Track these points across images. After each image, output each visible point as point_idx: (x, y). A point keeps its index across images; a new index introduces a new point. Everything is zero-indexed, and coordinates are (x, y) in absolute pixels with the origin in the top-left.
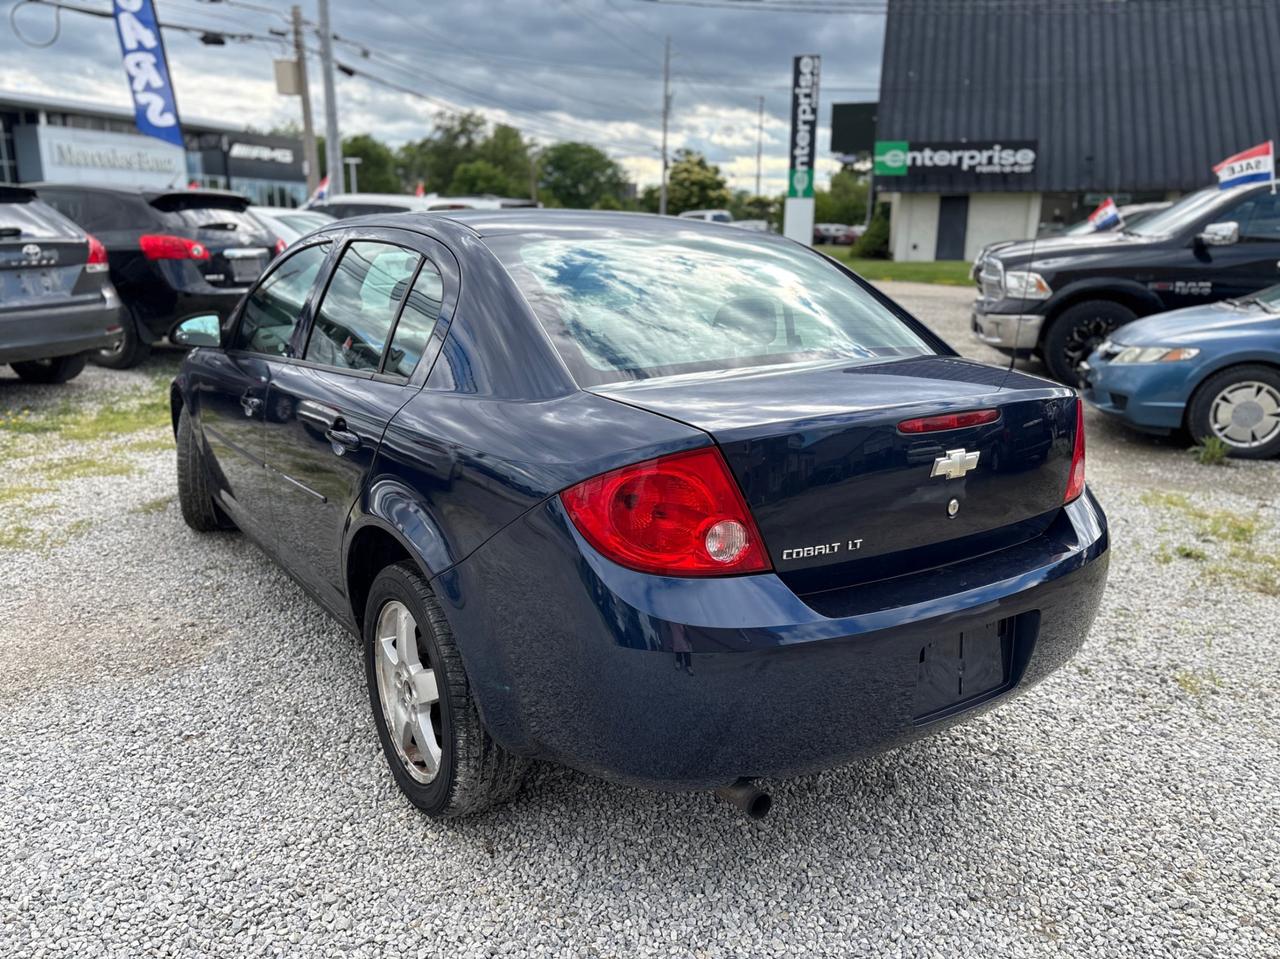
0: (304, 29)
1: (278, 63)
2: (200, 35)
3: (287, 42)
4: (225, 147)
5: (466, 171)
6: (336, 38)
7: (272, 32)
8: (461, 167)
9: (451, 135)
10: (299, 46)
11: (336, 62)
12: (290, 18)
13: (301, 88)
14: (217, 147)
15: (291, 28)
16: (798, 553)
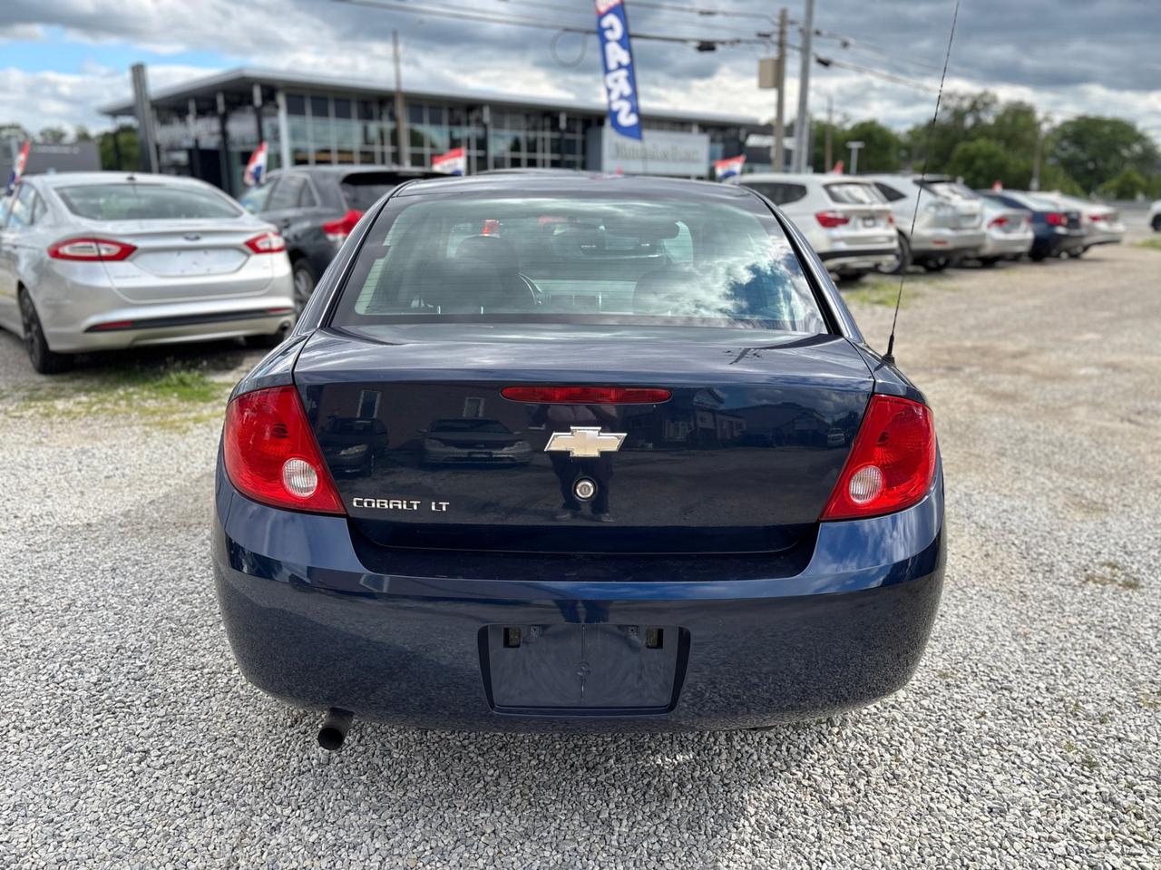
0: (789, 29)
1: (762, 62)
2: (696, 44)
3: (772, 42)
4: (742, 137)
5: (965, 150)
6: (818, 33)
7: (760, 35)
8: (961, 147)
9: (959, 115)
10: (781, 45)
11: (816, 56)
12: (777, 20)
13: (778, 83)
14: (736, 139)
15: (776, 29)
16: (369, 503)
